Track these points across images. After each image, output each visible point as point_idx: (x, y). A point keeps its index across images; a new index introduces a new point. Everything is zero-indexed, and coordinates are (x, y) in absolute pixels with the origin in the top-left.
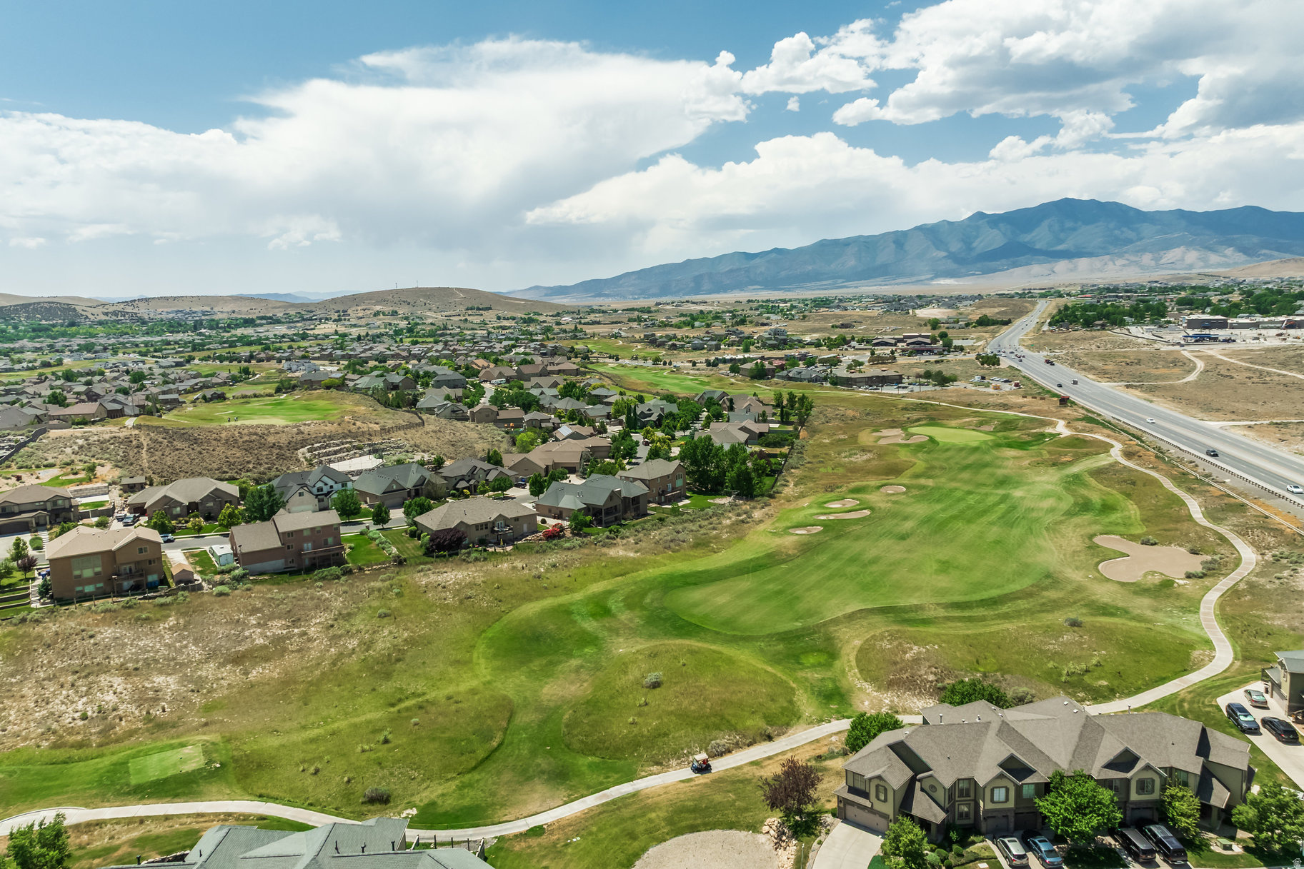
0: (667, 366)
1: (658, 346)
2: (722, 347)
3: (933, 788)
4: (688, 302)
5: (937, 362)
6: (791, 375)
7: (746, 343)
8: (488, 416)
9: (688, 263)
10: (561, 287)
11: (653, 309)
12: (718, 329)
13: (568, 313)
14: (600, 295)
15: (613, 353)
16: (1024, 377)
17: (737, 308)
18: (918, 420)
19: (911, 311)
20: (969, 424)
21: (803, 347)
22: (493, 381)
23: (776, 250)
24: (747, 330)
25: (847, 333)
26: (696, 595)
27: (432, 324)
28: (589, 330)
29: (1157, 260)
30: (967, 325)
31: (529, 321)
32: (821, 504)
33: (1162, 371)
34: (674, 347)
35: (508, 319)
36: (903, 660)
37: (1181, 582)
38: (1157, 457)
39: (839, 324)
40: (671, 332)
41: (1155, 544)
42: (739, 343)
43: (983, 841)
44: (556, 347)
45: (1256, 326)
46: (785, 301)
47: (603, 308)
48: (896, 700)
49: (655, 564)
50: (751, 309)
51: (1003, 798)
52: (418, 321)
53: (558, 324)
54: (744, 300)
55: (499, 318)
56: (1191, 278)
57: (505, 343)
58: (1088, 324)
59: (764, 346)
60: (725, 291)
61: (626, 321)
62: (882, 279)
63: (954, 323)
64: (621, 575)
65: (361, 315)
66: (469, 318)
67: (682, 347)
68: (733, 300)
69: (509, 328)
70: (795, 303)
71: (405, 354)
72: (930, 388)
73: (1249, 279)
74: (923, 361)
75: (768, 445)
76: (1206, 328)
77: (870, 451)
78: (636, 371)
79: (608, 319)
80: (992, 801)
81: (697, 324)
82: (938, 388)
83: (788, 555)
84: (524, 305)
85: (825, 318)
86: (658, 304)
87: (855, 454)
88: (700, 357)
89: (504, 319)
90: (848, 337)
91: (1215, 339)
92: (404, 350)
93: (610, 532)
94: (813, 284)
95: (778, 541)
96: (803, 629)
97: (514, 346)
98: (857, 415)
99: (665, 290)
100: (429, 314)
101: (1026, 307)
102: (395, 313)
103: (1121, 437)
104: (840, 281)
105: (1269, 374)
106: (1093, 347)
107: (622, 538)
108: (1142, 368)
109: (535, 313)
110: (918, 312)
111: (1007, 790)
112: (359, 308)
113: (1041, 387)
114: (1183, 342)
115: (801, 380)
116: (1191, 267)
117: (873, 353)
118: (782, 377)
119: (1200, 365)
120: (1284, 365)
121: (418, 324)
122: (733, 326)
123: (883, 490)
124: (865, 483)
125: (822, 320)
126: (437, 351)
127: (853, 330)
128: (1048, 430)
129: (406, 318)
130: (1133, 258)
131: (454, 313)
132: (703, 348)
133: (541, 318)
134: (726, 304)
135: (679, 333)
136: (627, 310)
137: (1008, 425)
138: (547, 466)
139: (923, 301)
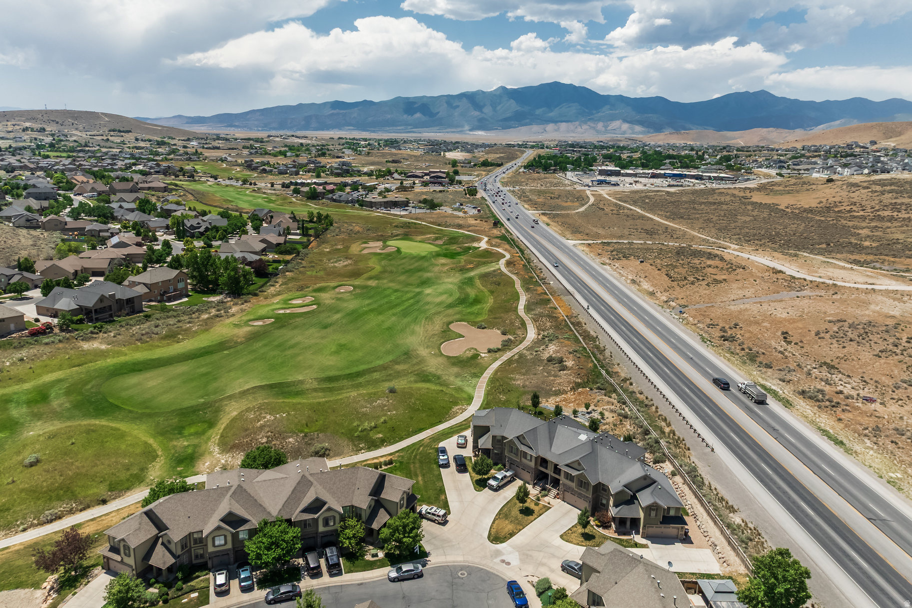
0: (253, 186)
1: (252, 170)
2: (301, 173)
3: (169, 542)
4: (293, 136)
5: (440, 191)
6: (334, 197)
7: (318, 171)
8: (56, 225)
9: (300, 106)
10: (200, 117)
11: (265, 140)
12: (303, 160)
13: (197, 139)
14: (231, 126)
15: (215, 174)
16: (487, 205)
17: (329, 143)
18: (397, 235)
19: (442, 153)
20: (429, 239)
21: (360, 176)
22: (85, 195)
23: (365, 102)
24: (323, 160)
25: (392, 167)
26: (133, 380)
27: (75, 141)
28: (207, 153)
29: (606, 127)
30: (475, 165)
31: (161, 144)
32: (286, 302)
33: (569, 204)
34: (264, 171)
35: (145, 141)
36: (253, 427)
37: (483, 355)
38: (524, 266)
39: (390, 159)
40: (265, 159)
41: (485, 328)
42: (314, 171)
43: (207, 574)
44: (169, 167)
45: (635, 175)
46: (365, 140)
47: (228, 137)
48: (230, 459)
49: (119, 353)
50: (339, 145)
51: (223, 542)
52: (62, 138)
53: (185, 147)
54: (336, 137)
55: (137, 140)
56: (621, 141)
57: (127, 161)
58: (546, 168)
59: (332, 174)
60: (328, 129)
61: (240, 148)
62: (438, 128)
63: (468, 163)
64: (79, 366)
65: (10, 129)
66: (110, 138)
67: (271, 171)
68: (328, 137)
69: (143, 148)
70: (371, 142)
71: (32, 166)
72: (424, 211)
73: (652, 143)
74: (431, 190)
75: (281, 253)
76: (609, 175)
77: (350, 259)
78: (228, 189)
79: (229, 145)
80: (214, 545)
81: (289, 154)
82: (428, 211)
83: (236, 343)
84: (161, 131)
85: (383, 155)
86: (269, 136)
87: (340, 261)
88: (279, 180)
89: (142, 140)
90: (393, 170)
91: (609, 183)
92: (33, 163)
93: (95, 327)
94: (391, 128)
95: (236, 331)
96: (204, 404)
97: (135, 164)
98: (361, 230)
99: (282, 126)
100: (75, 132)
101: (517, 155)
102: (43, 130)
103: (513, 251)
104: (410, 127)
105: (624, 208)
106: (539, 185)
107: (105, 333)
108: (559, 202)
109: (170, 138)
110: (447, 154)
111: (225, 537)
112: (9, 123)
113: (492, 213)
114: (590, 184)
115: (340, 201)
116: (624, 133)
117: (402, 183)
118: (328, 199)
119: (592, 200)
120: (635, 203)
121: (62, 141)
122: (315, 157)
123: (337, 290)
124: (327, 284)
125: (381, 156)
126: (64, 165)
127: (400, 165)
128: (475, 245)
129: (53, 135)
130: (592, 125)
131: (98, 133)
132: (287, 173)
133: (173, 142)
134: (323, 139)
135: (272, 160)
136: (245, 139)
137: (453, 240)
138: (76, 271)
139: (455, 146)
